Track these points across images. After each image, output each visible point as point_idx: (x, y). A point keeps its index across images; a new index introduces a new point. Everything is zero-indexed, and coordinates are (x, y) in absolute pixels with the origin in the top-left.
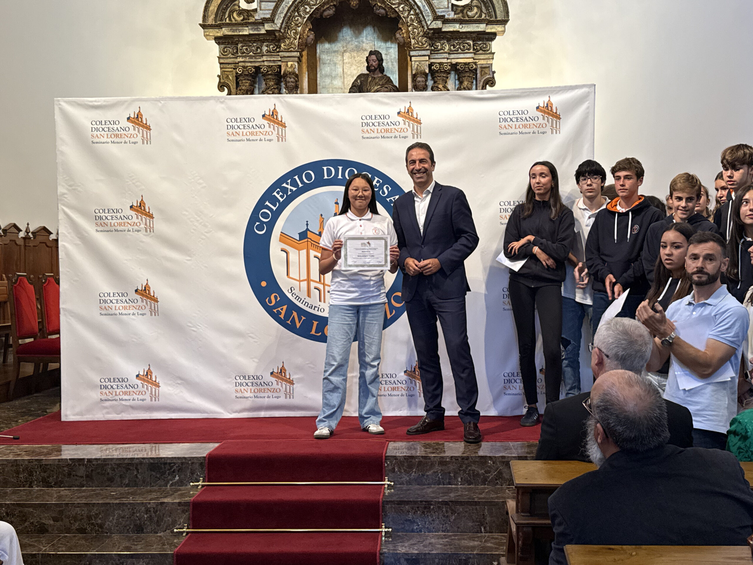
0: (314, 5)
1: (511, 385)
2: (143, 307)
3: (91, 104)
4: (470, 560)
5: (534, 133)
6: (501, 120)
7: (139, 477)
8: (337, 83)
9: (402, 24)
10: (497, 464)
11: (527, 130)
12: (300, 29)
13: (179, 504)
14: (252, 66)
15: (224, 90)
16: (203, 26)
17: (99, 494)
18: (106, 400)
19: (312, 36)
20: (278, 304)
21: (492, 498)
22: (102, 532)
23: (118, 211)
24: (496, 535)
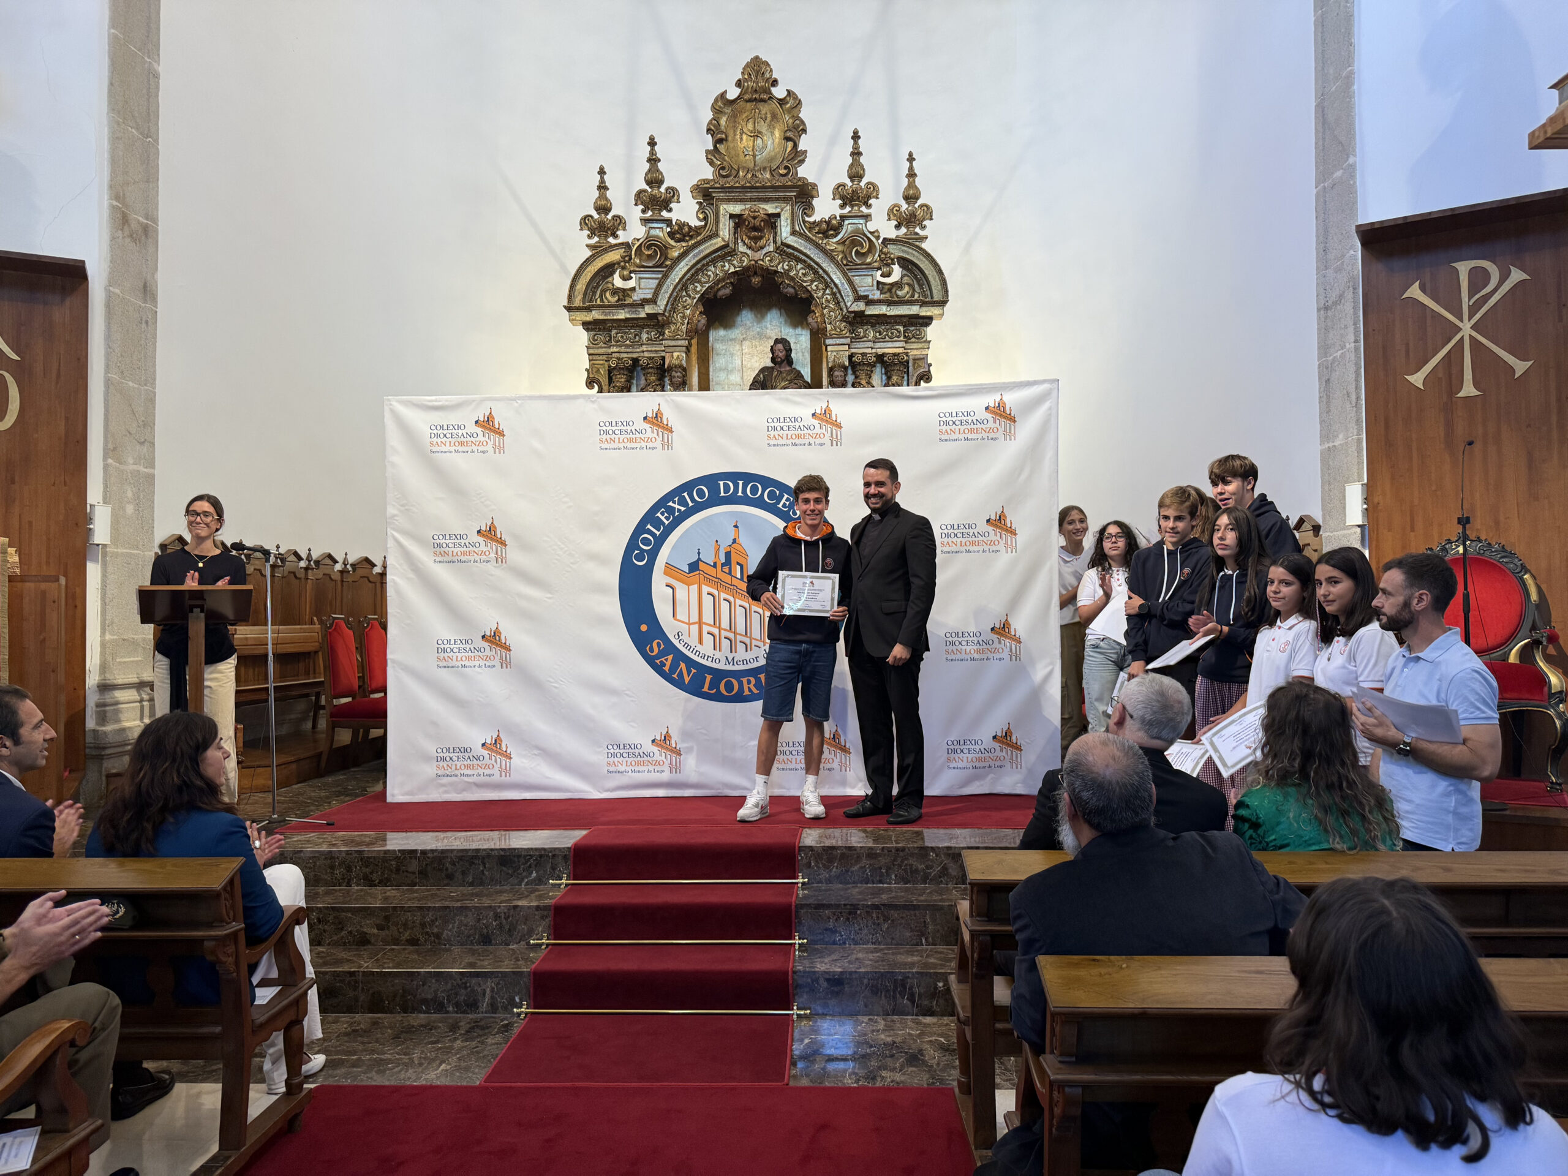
0: (706, 283)
1: (956, 756)
2: (492, 658)
3: (430, 404)
4: (909, 980)
5: (982, 439)
6: (942, 423)
7: (487, 873)
8: (735, 378)
9: (816, 306)
10: (940, 857)
11: (973, 436)
12: (688, 311)
13: (538, 908)
14: (629, 358)
15: (593, 387)
16: (569, 309)
17: (436, 895)
18: (443, 776)
19: (703, 320)
20: (662, 653)
21: (935, 901)
22: (439, 943)
23: (461, 537)
24: (941, 948)
